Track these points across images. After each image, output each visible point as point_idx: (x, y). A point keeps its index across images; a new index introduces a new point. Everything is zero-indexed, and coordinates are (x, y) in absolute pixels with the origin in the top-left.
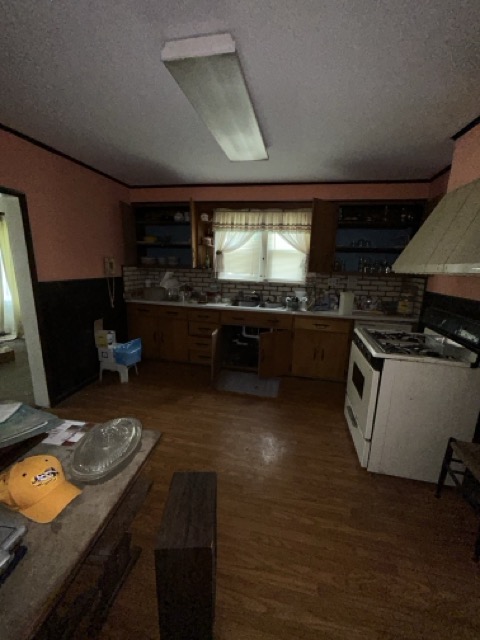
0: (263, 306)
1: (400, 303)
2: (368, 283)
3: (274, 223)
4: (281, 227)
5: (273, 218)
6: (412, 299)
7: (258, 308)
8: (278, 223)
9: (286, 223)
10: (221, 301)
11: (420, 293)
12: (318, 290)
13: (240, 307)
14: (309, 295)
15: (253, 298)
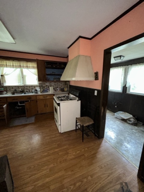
0: (25, 94)
1: (65, 88)
2: (57, 84)
3: (24, 66)
4: (27, 67)
5: (23, 64)
6: (67, 87)
7: (23, 94)
8: (26, 66)
9: (29, 66)
10: (6, 94)
11: (69, 85)
12: (43, 87)
13: (16, 95)
14: (40, 88)
15: (21, 92)
